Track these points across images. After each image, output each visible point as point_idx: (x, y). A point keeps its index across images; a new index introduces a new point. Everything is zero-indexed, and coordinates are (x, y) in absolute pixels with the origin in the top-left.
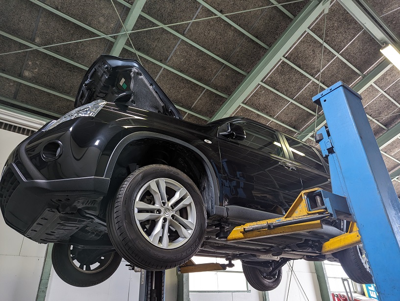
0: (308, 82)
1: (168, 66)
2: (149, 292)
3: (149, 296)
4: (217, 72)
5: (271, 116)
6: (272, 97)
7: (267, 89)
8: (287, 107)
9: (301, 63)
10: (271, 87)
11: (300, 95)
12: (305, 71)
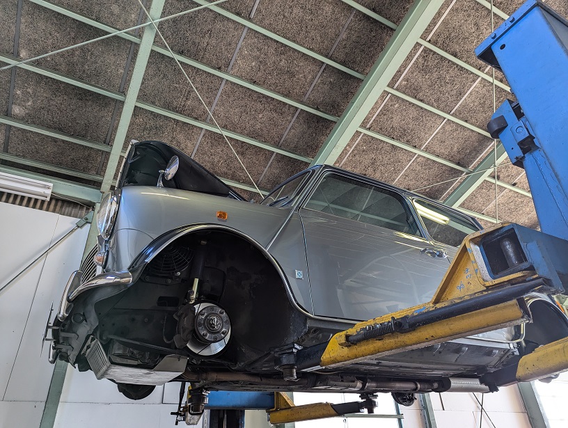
0: (474, 81)
1: (232, 75)
4: (314, 78)
5: (415, 147)
6: (413, 113)
7: (403, 100)
8: (441, 129)
9: (457, 48)
10: (409, 95)
11: (463, 106)
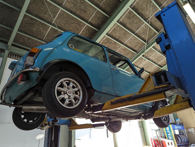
0: (143, 24)
1: (63, 8)
2: (50, 142)
3: (50, 144)
4: (93, 14)
5: (122, 43)
6: (123, 32)
7: (121, 27)
8: (131, 38)
11: (138, 32)
12: (141, 17)
